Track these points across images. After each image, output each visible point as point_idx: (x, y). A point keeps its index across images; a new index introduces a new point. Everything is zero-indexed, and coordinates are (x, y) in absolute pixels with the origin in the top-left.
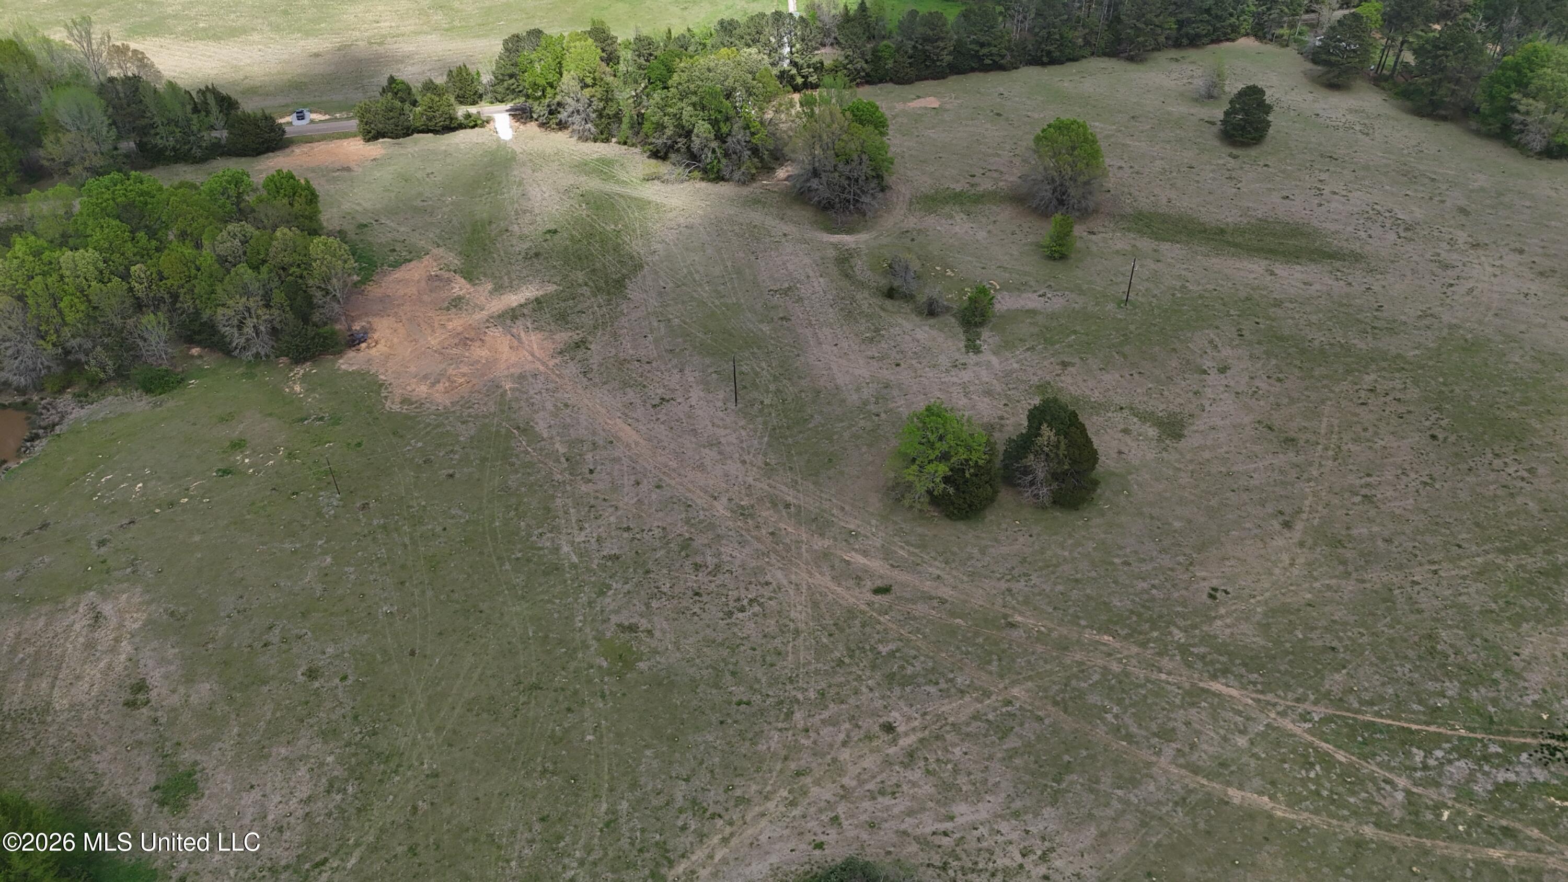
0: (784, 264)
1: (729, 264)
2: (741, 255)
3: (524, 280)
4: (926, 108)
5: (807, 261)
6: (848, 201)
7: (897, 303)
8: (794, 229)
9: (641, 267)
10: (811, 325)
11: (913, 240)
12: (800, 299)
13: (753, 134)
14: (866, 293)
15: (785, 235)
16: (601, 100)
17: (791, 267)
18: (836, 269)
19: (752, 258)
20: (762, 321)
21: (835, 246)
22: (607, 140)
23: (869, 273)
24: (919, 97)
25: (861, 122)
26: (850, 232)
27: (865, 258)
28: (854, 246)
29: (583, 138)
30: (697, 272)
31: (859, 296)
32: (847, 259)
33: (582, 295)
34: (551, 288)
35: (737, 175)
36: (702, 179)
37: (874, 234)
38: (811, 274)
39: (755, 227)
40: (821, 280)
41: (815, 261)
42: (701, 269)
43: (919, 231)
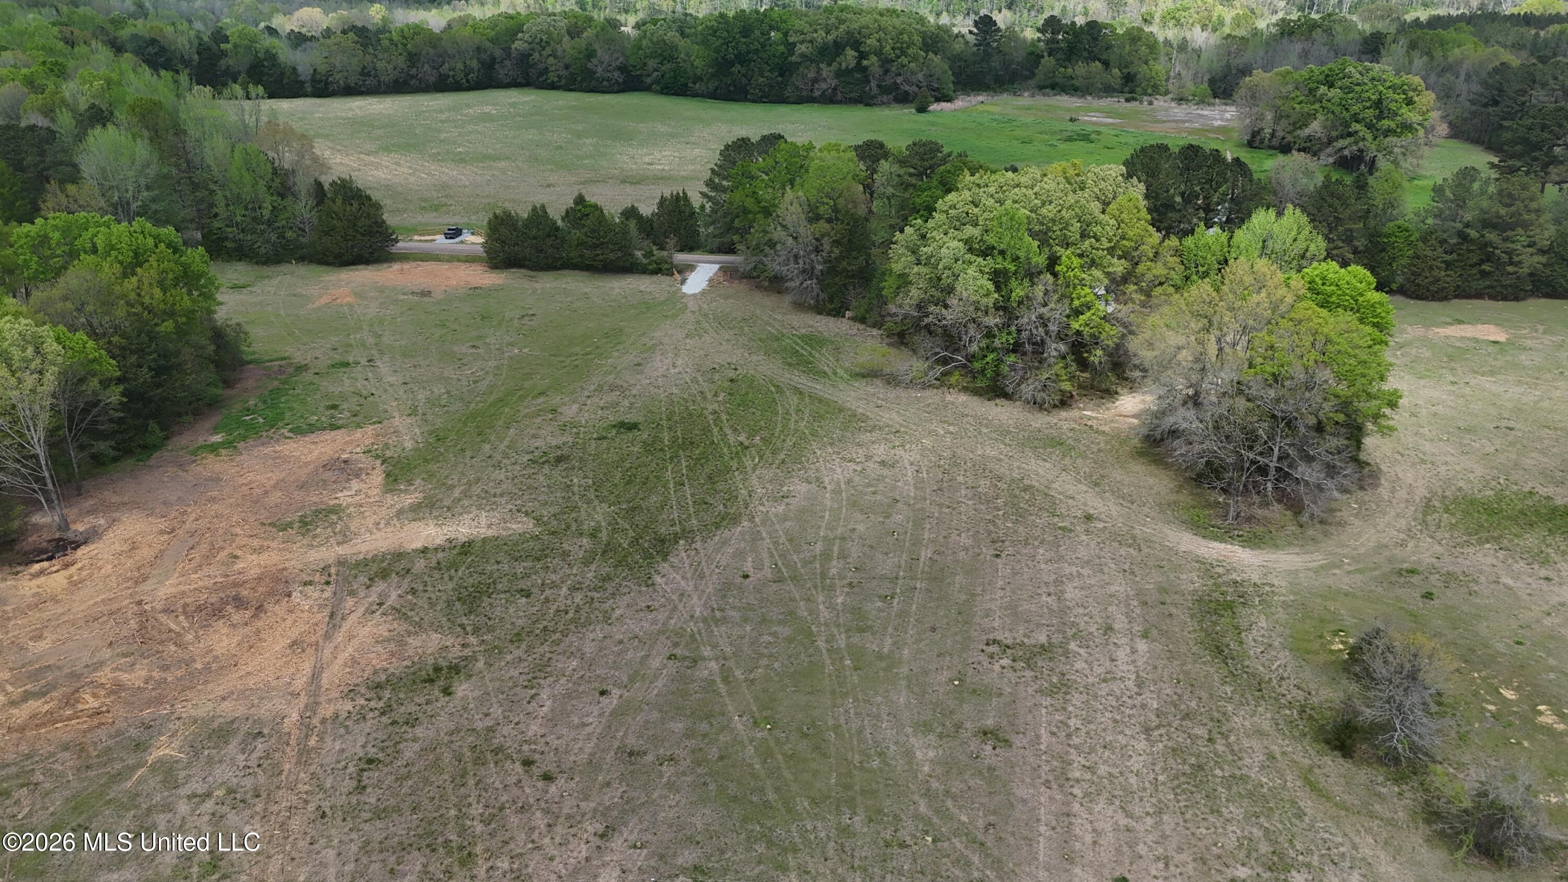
0: (1058, 582)
1: (926, 553)
2: (965, 540)
3: (487, 500)
4: (1476, 340)
5: (1119, 587)
6: (1263, 470)
7: (1363, 775)
8: (1115, 510)
9: (735, 520)
10: (1063, 778)
11: (1428, 596)
12: (1063, 687)
13: (1077, 312)
14: (1264, 719)
15: (1089, 518)
16: (836, 243)
17: (1071, 593)
18: (1192, 624)
19: (988, 552)
20: (925, 727)
21: (1206, 568)
22: (838, 313)
23: (1284, 657)
24: (1460, 322)
25: (1325, 304)
26: (1253, 541)
27: (1281, 615)
28: (1255, 578)
29: (800, 306)
30: (843, 556)
31: (1240, 721)
32: (1230, 606)
33: (565, 554)
34: (522, 526)
35: (1027, 390)
36: (965, 389)
37: (1317, 559)
38: (1120, 623)
39: (1026, 489)
40: (1142, 646)
41: (1139, 593)
42: (855, 550)
43: (1449, 578)
